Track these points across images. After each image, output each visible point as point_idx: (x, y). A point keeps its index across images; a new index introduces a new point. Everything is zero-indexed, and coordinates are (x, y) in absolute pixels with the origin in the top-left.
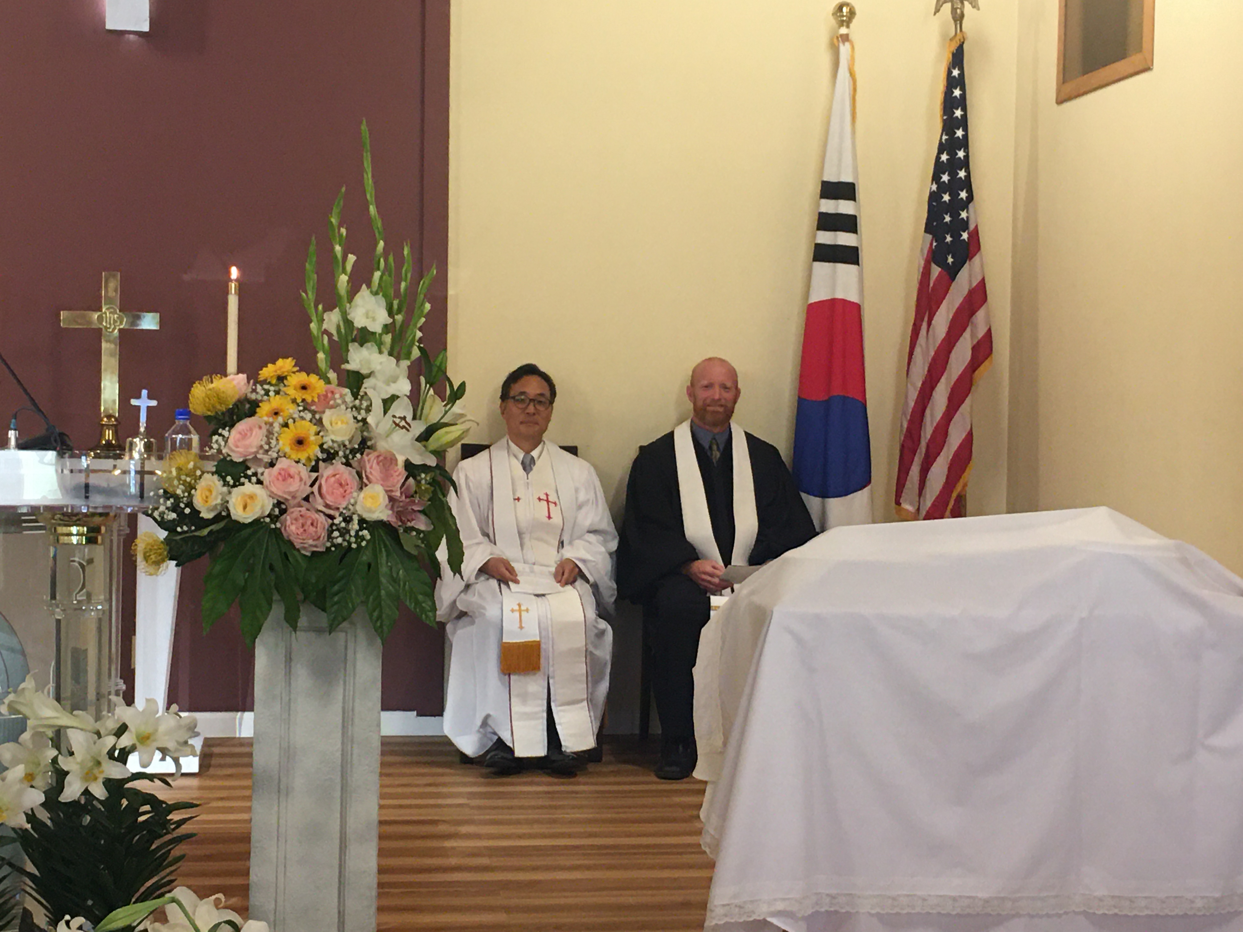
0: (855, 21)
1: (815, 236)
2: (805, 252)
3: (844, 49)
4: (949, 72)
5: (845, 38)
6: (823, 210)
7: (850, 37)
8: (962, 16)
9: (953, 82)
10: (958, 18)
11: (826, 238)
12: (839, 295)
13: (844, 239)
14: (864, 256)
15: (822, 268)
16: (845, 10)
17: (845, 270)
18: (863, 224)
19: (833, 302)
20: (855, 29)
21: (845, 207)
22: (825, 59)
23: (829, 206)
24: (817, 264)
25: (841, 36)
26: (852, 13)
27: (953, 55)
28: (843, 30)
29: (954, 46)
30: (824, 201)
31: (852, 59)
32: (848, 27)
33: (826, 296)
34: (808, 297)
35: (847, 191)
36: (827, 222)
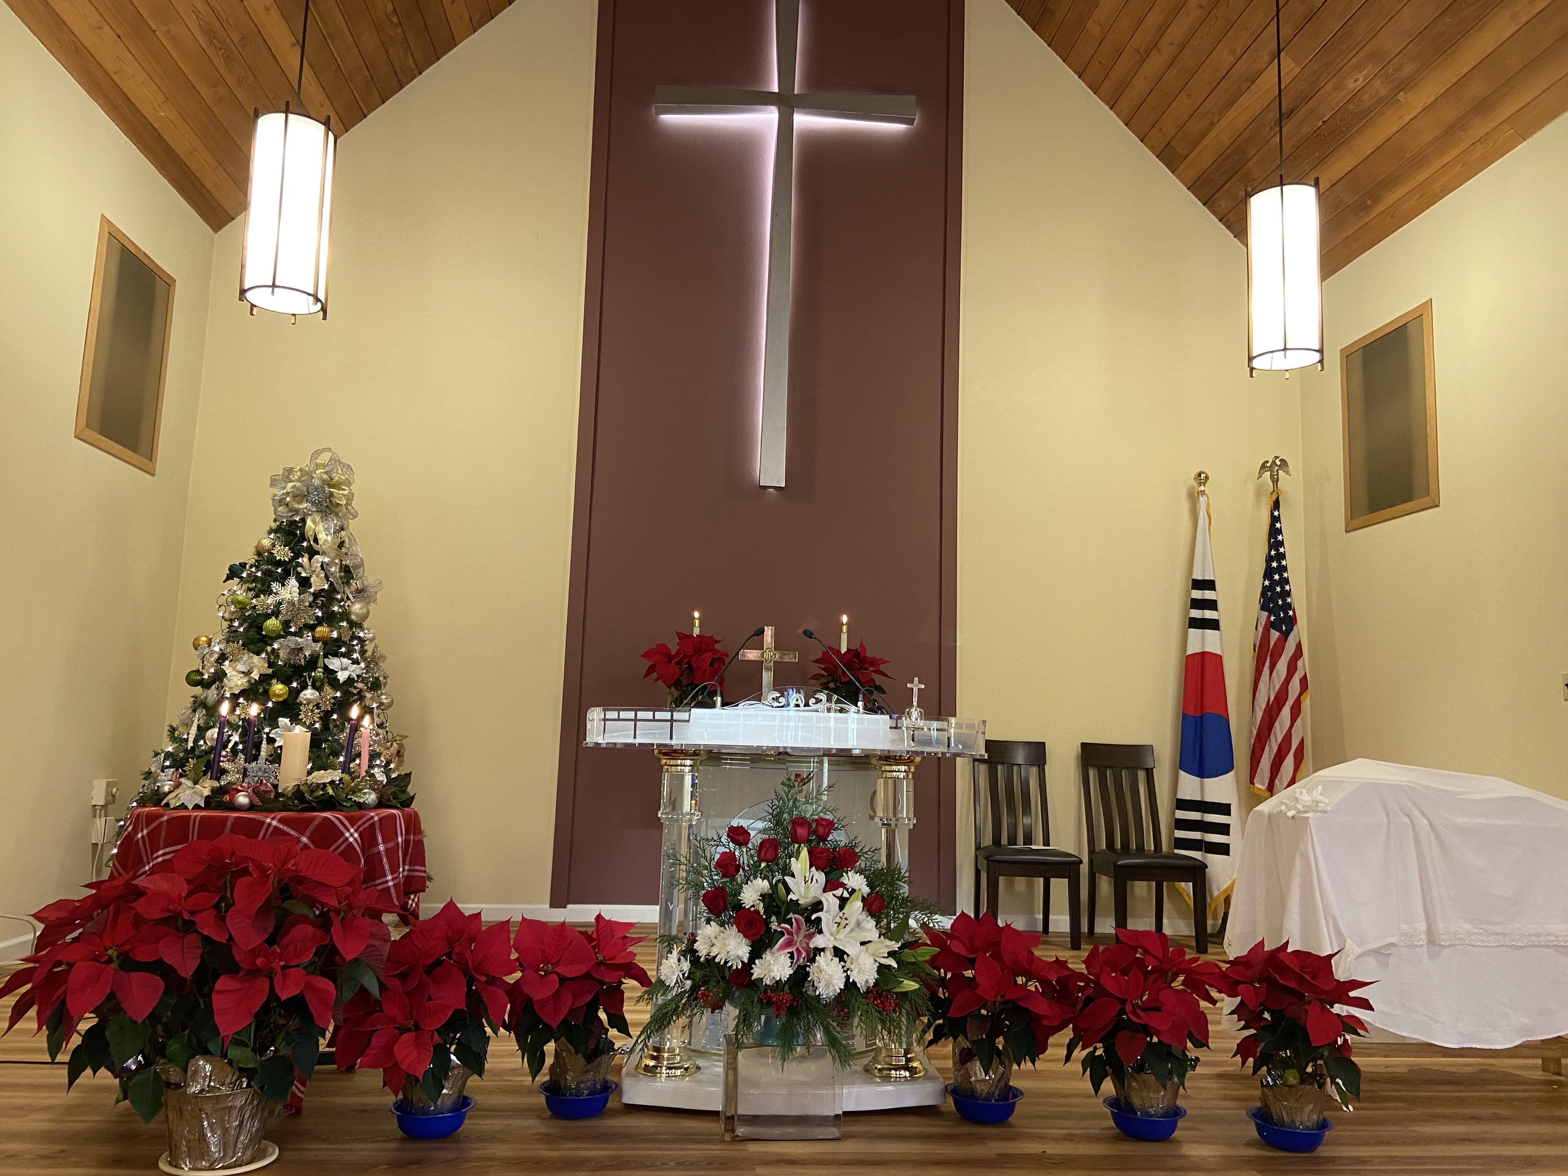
0: (1207, 483)
1: (1188, 613)
3: (1202, 499)
4: (1272, 513)
5: (1203, 492)
6: (1193, 597)
7: (1206, 491)
8: (1278, 480)
9: (1275, 519)
10: (1275, 481)
11: (1197, 614)
12: (1208, 649)
13: (1209, 614)
14: (1222, 625)
15: (1194, 633)
16: (1203, 476)
17: (1211, 634)
18: (1221, 605)
19: (1203, 654)
20: (1208, 487)
21: (1208, 595)
22: (1187, 507)
23: (1197, 594)
24: (1190, 630)
25: (1201, 491)
26: (1207, 478)
27: (1274, 503)
28: (1202, 488)
29: (1274, 498)
30: (1194, 591)
31: (1208, 504)
32: (1204, 486)
33: (1198, 650)
34: (1185, 650)
35: (1209, 585)
36: (1197, 604)
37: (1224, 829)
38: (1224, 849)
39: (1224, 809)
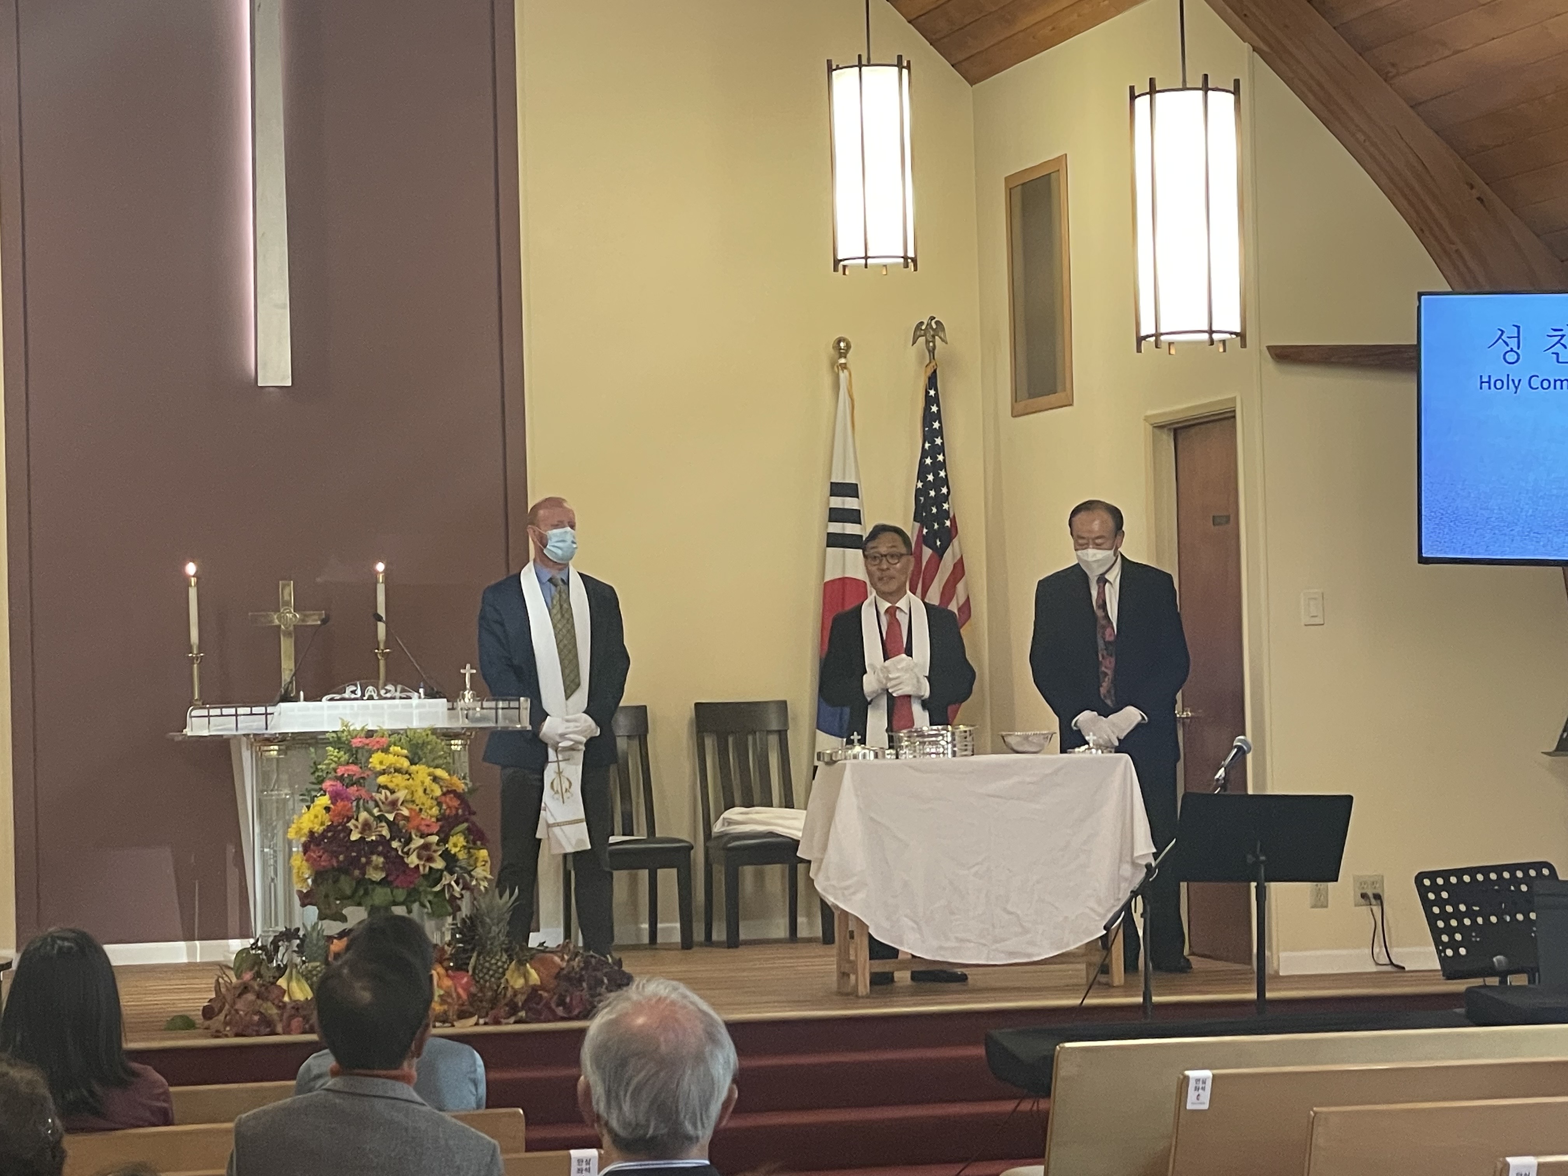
0: (850, 352)
1: (827, 527)
2: (819, 539)
3: (843, 375)
4: (927, 393)
5: (844, 367)
6: (832, 506)
7: (848, 366)
8: (934, 347)
9: (930, 401)
10: (932, 351)
11: (836, 528)
12: (848, 575)
13: (850, 528)
15: (834, 553)
16: (842, 345)
17: (851, 553)
18: (864, 517)
19: (843, 581)
20: (851, 359)
21: (850, 503)
22: (827, 380)
23: (837, 502)
24: (829, 549)
25: (841, 365)
26: (848, 347)
27: (929, 378)
29: (930, 372)
30: (833, 498)
31: (850, 384)
32: (845, 357)
33: (838, 575)
34: (824, 576)
35: (851, 490)
36: (836, 515)
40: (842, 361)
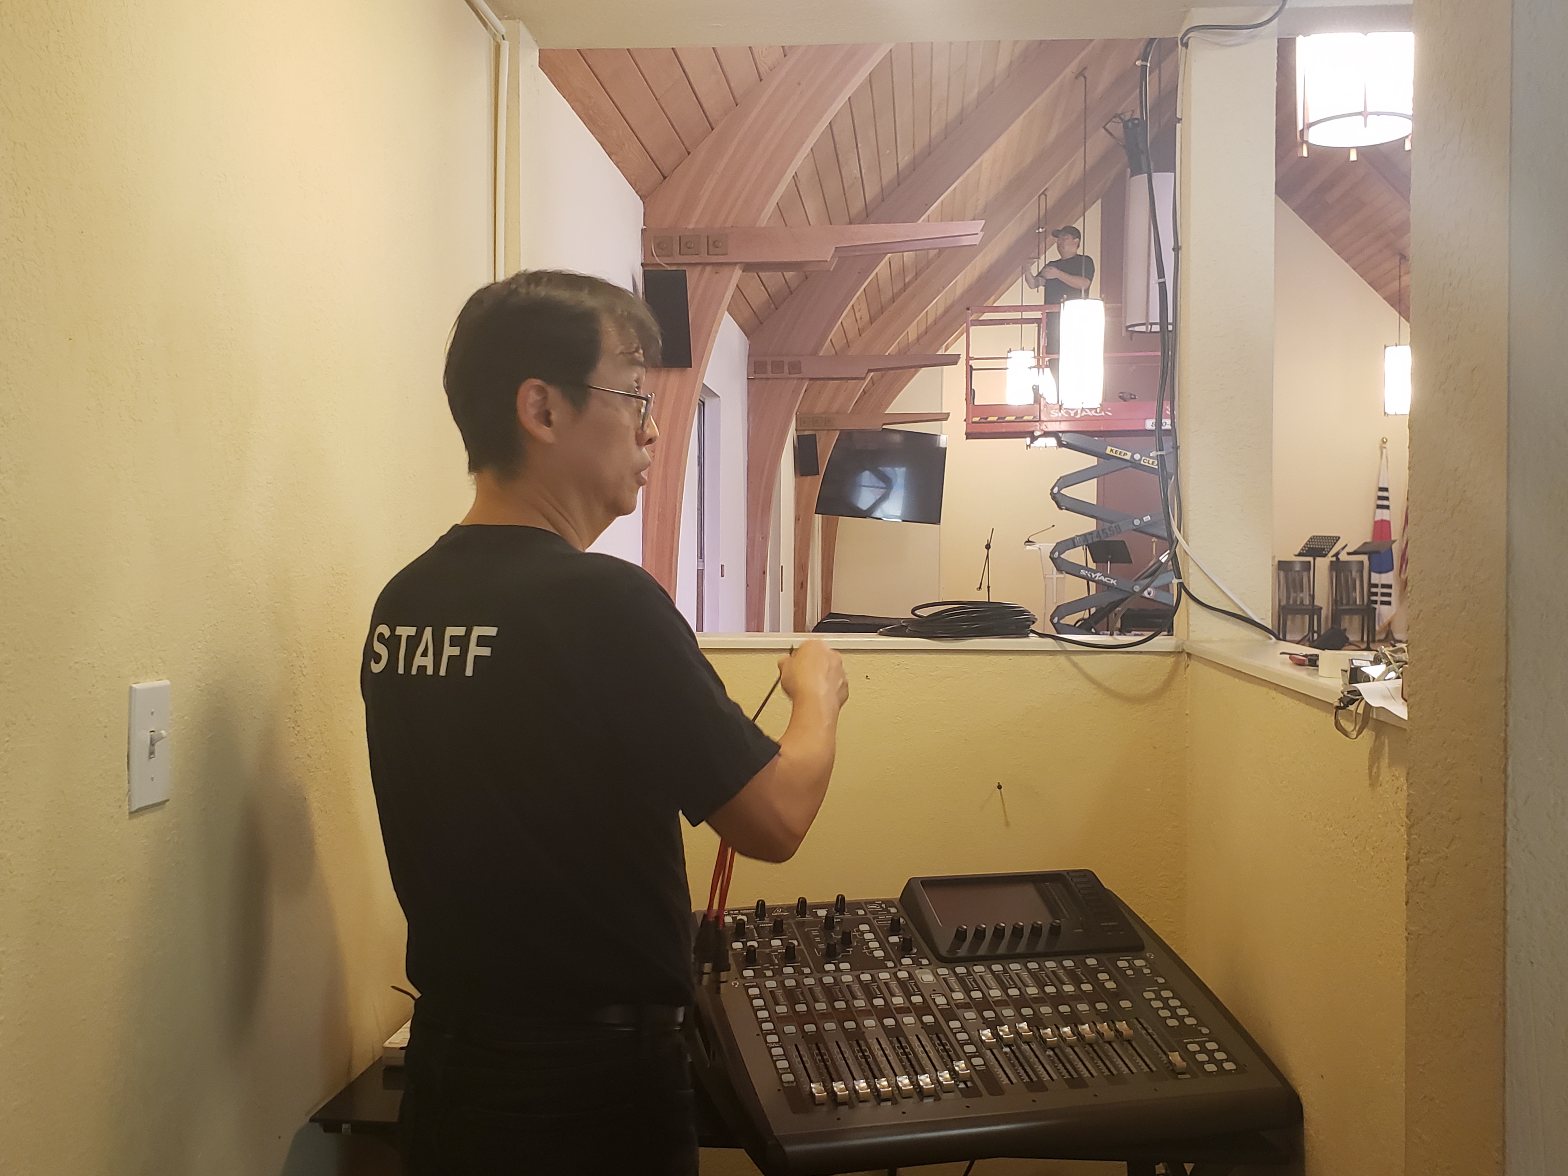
0: (1388, 443)
1: (1376, 502)
2: (1373, 506)
3: (1384, 450)
5: (1385, 448)
6: (1378, 494)
11: (1380, 502)
12: (1384, 518)
13: (1385, 503)
14: (1391, 507)
15: (1379, 511)
17: (1385, 511)
18: (1390, 499)
19: (1382, 521)
20: (1387, 445)
21: (1385, 494)
23: (1380, 494)
24: (1377, 510)
26: (1387, 440)
30: (1379, 492)
31: (1387, 453)
33: (1380, 518)
34: (1374, 517)
35: (1386, 490)
36: (1380, 498)
37: (1389, 595)
38: (1389, 603)
39: (1390, 587)
40: (1384, 445)
